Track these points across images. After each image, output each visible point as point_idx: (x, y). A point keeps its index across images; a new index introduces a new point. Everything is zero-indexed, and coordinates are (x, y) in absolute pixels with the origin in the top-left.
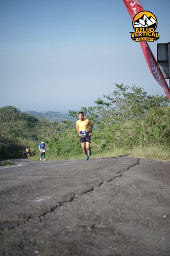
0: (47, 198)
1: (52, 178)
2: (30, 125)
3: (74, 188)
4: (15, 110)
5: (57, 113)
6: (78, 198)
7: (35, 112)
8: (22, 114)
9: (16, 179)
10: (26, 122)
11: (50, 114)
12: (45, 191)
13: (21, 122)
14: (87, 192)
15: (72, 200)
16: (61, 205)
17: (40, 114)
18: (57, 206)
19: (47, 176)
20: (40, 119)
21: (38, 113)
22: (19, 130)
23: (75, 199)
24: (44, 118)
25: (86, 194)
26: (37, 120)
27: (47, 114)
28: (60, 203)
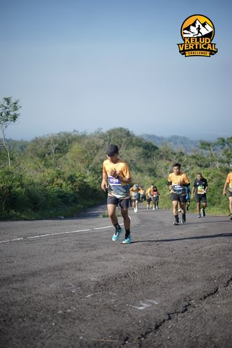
0: (153, 304)
1: (165, 262)
2: (146, 154)
3: (191, 288)
4: (128, 134)
5: (185, 138)
6: (194, 307)
7: (154, 137)
8: (137, 139)
9: (117, 259)
10: (141, 150)
11: (174, 139)
12: (151, 289)
13: (134, 150)
14: (209, 295)
15: (186, 310)
16: (170, 318)
17: (161, 139)
18: (164, 321)
19: (158, 259)
20: (161, 147)
21: (158, 138)
22: (131, 161)
23: (190, 309)
24: (166, 146)
25: (206, 300)
26: (156, 148)
27: (170, 140)
28: (169, 314)
